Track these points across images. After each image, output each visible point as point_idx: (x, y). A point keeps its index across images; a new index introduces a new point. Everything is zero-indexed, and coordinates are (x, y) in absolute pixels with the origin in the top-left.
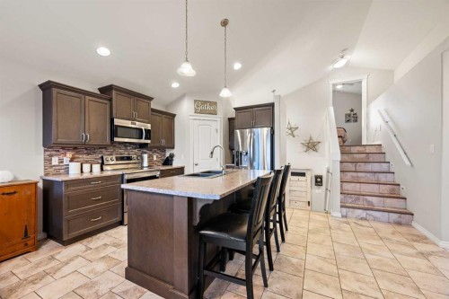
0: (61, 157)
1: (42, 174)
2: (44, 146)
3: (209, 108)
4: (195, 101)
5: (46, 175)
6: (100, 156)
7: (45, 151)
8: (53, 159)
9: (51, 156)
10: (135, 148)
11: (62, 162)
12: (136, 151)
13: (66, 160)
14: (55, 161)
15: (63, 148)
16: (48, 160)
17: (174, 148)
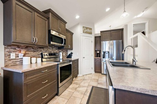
0: (17, 53)
1: (3, 66)
2: (4, 44)
3: (88, 31)
4: (83, 27)
5: (6, 66)
6: (40, 53)
7: (5, 48)
8: (12, 54)
9: (10, 52)
10: (56, 49)
11: (18, 57)
12: (57, 50)
13: (21, 55)
14: (13, 56)
15: (18, 47)
16: (7, 56)
17: (72, 50)
